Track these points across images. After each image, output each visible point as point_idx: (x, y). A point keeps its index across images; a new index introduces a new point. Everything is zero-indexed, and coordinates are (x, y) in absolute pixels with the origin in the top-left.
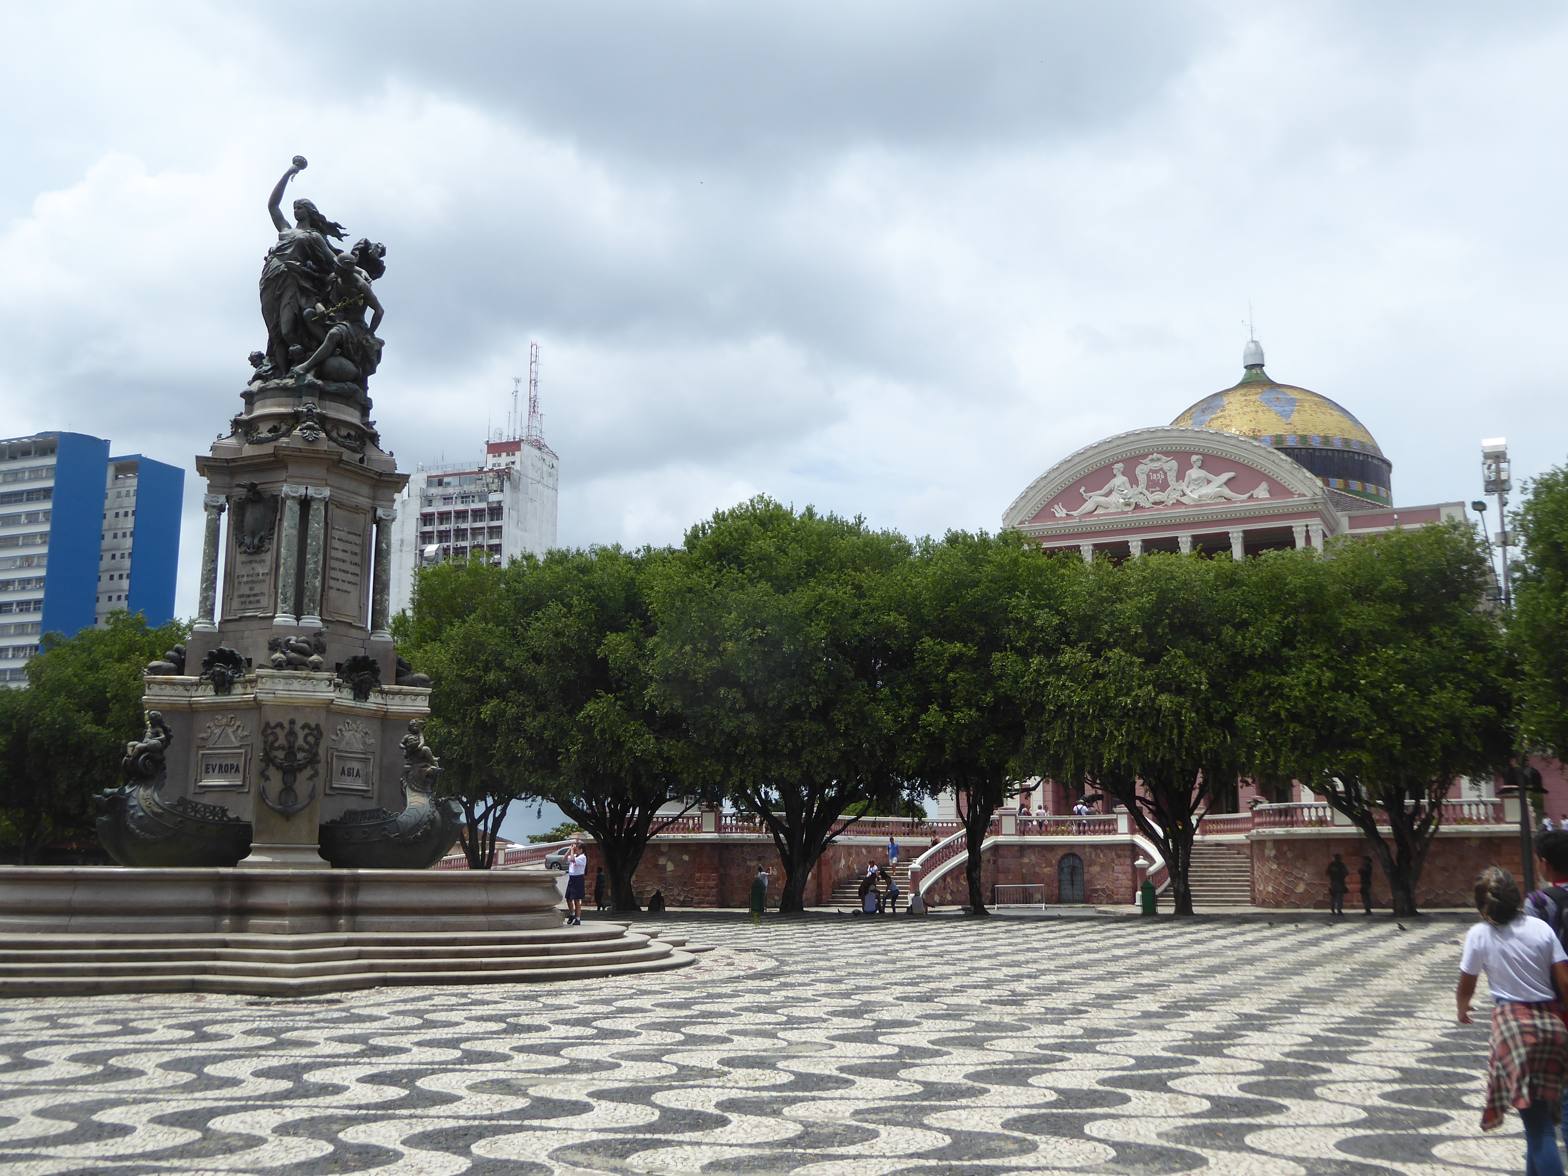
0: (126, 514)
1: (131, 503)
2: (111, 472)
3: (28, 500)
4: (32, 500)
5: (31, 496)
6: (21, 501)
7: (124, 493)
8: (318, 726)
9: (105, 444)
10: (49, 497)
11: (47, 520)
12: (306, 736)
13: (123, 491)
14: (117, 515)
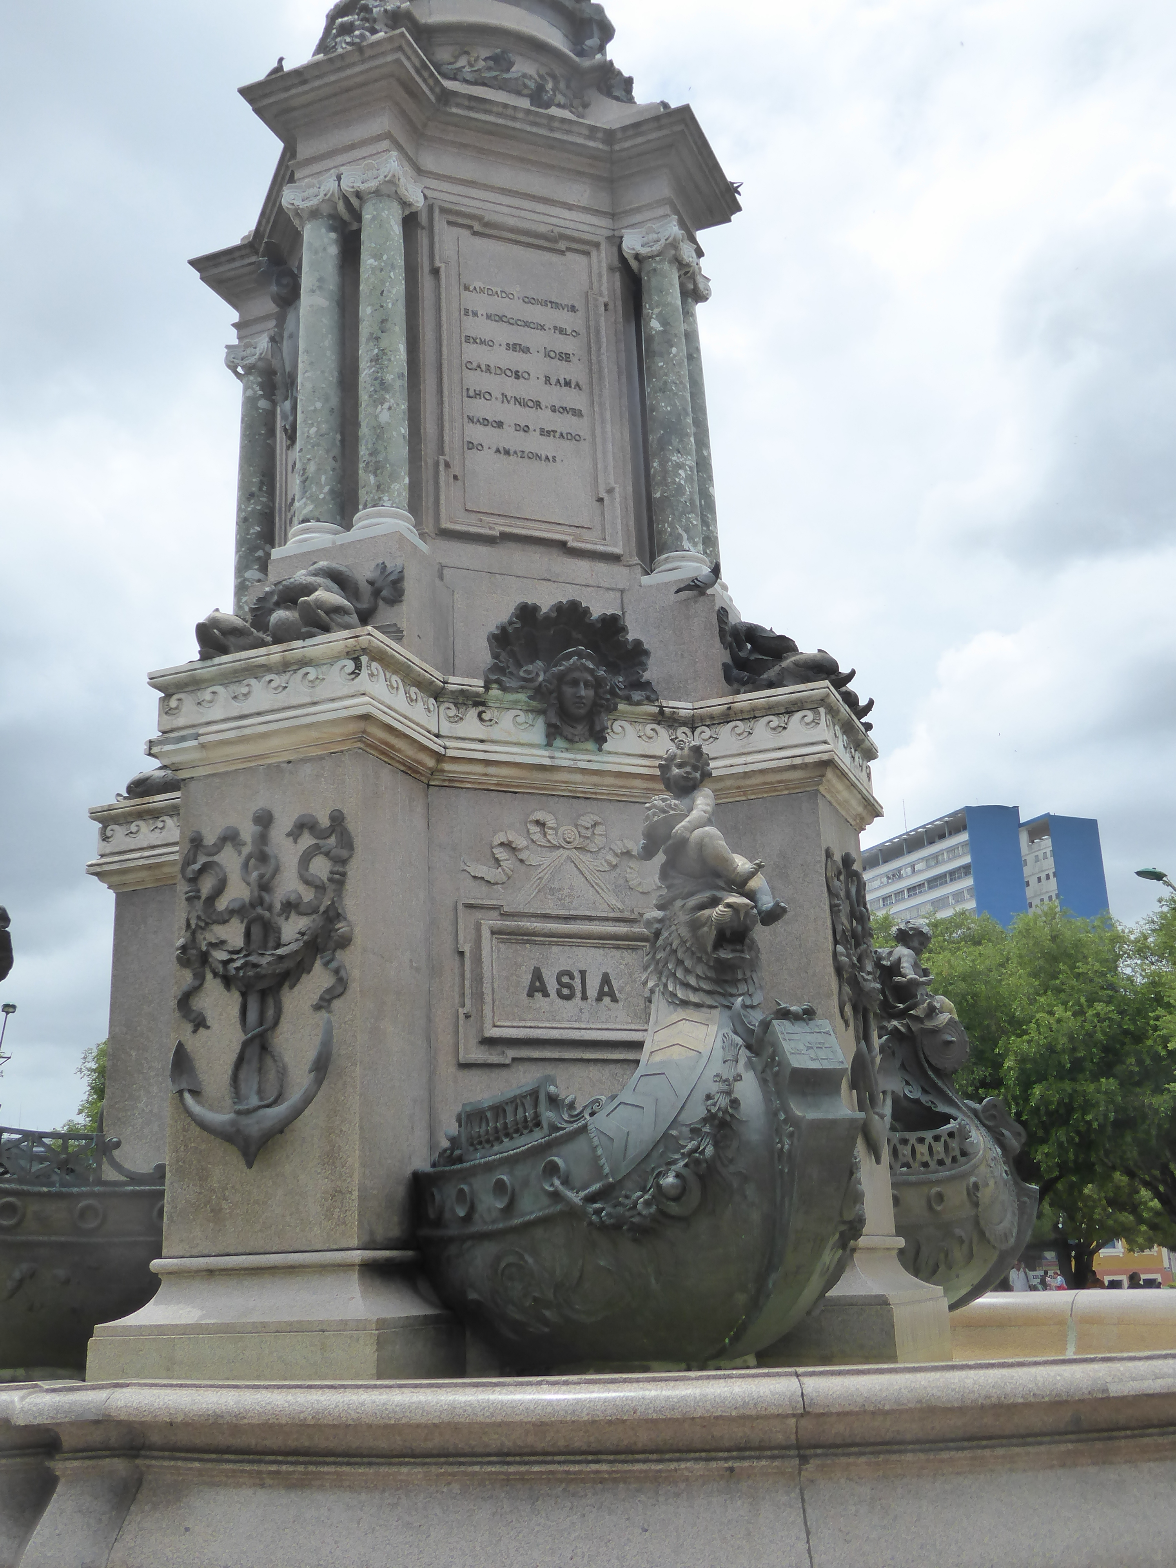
0: (1048, 877)
1: (1049, 865)
2: (1024, 838)
3: (951, 880)
4: (955, 879)
5: (953, 875)
6: (946, 882)
7: (1041, 856)
8: (338, 819)
9: (1015, 810)
10: (970, 873)
11: (972, 896)
12: (305, 859)
13: (1040, 854)
14: (1039, 879)
